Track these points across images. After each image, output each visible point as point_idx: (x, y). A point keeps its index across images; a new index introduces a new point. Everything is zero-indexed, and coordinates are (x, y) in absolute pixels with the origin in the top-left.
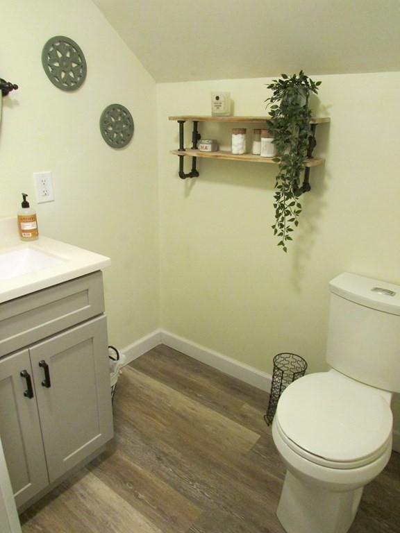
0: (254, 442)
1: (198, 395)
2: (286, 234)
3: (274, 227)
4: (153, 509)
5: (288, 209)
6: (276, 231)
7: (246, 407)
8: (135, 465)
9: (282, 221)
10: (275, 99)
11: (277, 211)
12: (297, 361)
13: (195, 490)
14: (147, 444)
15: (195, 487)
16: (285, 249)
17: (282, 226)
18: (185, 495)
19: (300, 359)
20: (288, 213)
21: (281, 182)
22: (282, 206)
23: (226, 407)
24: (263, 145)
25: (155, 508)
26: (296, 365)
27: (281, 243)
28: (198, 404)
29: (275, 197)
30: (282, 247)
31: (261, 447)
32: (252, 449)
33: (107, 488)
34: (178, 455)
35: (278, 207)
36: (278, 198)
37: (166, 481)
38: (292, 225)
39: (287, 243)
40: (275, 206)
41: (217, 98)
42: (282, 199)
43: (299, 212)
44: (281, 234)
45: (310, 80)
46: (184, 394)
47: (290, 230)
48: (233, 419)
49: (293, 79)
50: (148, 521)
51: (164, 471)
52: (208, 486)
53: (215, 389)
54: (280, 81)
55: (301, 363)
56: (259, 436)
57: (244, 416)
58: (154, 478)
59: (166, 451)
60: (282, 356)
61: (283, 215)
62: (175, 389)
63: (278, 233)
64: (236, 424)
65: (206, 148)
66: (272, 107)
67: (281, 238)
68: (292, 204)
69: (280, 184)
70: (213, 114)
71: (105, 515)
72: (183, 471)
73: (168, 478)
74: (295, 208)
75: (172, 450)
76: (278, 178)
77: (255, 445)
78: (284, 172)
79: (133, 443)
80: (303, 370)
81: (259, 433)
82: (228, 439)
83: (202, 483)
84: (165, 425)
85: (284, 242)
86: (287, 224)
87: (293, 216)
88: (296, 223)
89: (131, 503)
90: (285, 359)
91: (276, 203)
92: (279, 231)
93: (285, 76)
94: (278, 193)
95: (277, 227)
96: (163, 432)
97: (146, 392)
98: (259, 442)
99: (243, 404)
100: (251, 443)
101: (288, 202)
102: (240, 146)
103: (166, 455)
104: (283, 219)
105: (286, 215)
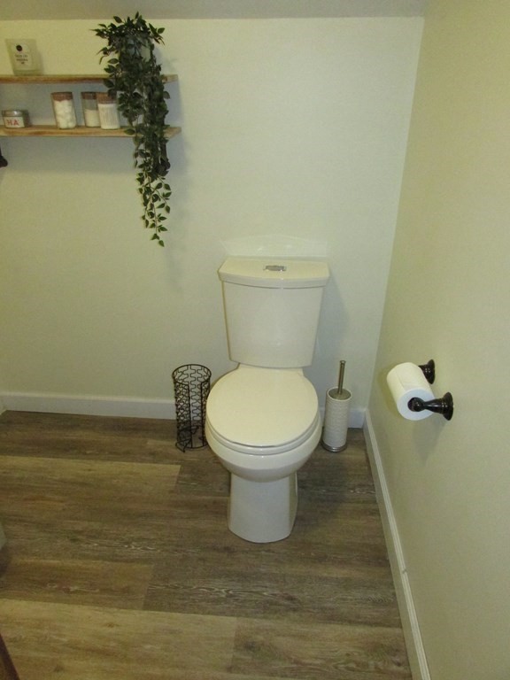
0: (177, 474)
1: (88, 452)
2: (158, 224)
3: (144, 218)
4: (96, 593)
5: (155, 193)
6: (147, 222)
7: (151, 443)
8: (47, 561)
9: (151, 209)
10: (111, 50)
11: (144, 197)
12: (196, 371)
13: (136, 550)
14: (50, 532)
15: (133, 547)
16: (161, 243)
17: (152, 215)
18: (126, 561)
19: (200, 368)
20: (156, 198)
21: (141, 160)
22: (148, 190)
23: (127, 453)
24: (102, 114)
25: (97, 591)
26: (197, 375)
27: (156, 237)
28: (92, 462)
29: (139, 179)
30: (156, 240)
31: (186, 476)
32: (177, 483)
33: (24, 603)
34: (96, 526)
35: (143, 192)
36: (141, 180)
37: (97, 558)
38: (162, 212)
39: (161, 235)
40: (141, 190)
41: (19, 48)
42: (146, 181)
43: (169, 194)
44: (153, 225)
45: (150, 25)
46: (70, 458)
47: (163, 218)
48: (142, 461)
49: (129, 23)
50: (97, 608)
51: (88, 550)
52: (148, 539)
53: (106, 439)
54: (112, 25)
55: (202, 372)
56: (179, 466)
57: (153, 454)
58: (79, 563)
59: (79, 528)
60: (180, 370)
61: (151, 201)
62: (53, 457)
63: (149, 225)
64: (148, 464)
65: (16, 123)
66: (109, 62)
67: (153, 231)
68: (159, 186)
69: (140, 163)
70: (15, 71)
71: (39, 631)
72: (111, 539)
73: (96, 554)
74: (162, 191)
75: (86, 524)
76: (136, 155)
77: (179, 477)
78: (142, 147)
79: (29, 539)
80: (206, 378)
81: (177, 464)
82: (146, 484)
83: (140, 539)
84: (62, 502)
85: (158, 234)
86: (157, 212)
87: (162, 201)
88: (168, 210)
89: (67, 602)
90: (182, 373)
91: (140, 187)
92: (151, 222)
93: (118, 20)
94: (140, 174)
95: (147, 218)
96: (64, 510)
97: (17, 475)
98: (181, 472)
99: (146, 442)
100: (174, 477)
101: (154, 185)
102: (69, 117)
103: (80, 533)
104: (152, 206)
105: (154, 201)
